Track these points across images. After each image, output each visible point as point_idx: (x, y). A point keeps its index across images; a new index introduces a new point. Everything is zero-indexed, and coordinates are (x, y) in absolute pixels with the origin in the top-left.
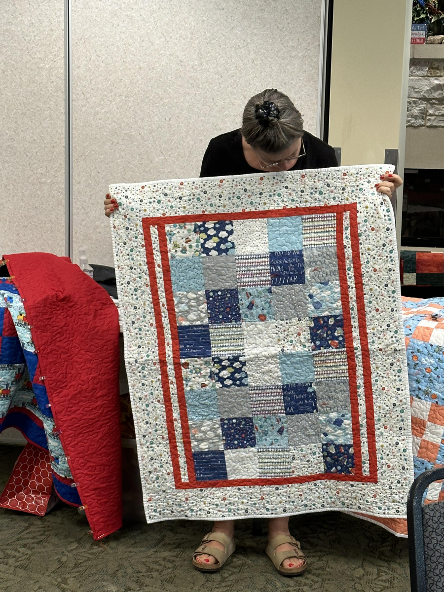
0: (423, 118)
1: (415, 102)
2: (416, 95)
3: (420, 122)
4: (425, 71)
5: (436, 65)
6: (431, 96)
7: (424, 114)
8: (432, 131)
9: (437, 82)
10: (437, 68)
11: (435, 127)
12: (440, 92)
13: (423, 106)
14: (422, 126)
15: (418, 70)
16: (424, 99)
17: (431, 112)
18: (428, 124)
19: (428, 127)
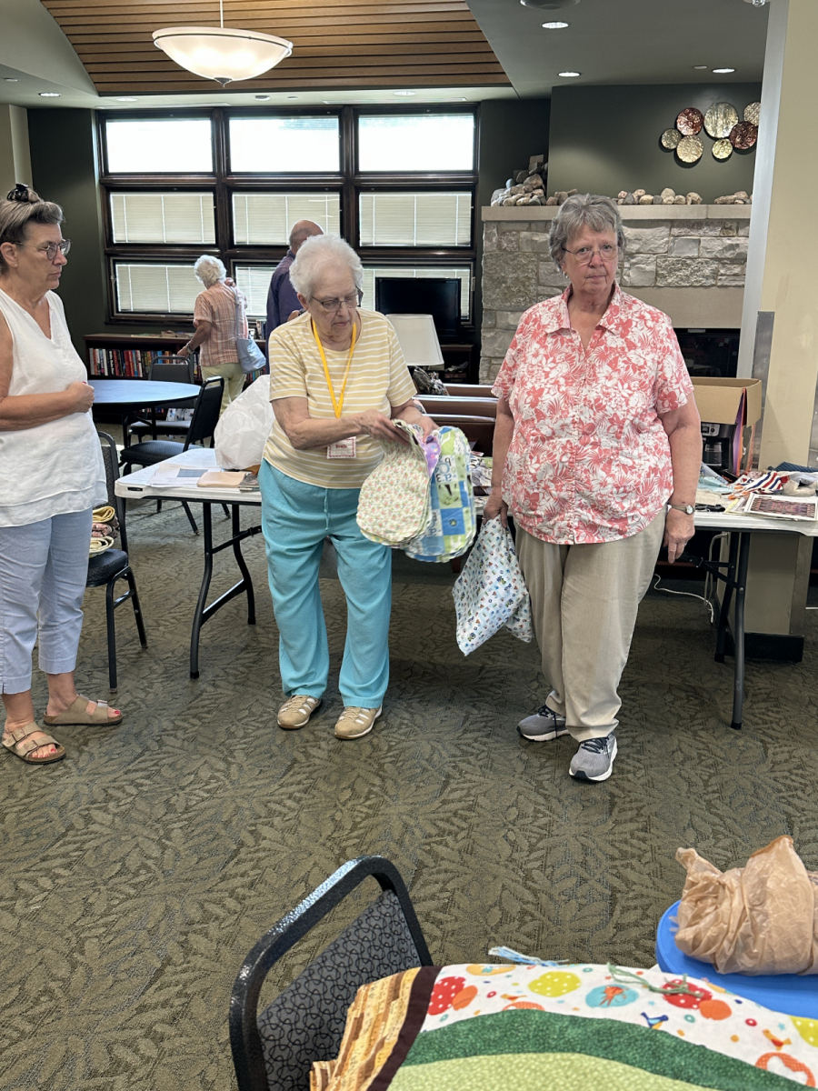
0: (714, 279)
1: (706, 262)
2: (707, 256)
3: (711, 282)
4: (718, 231)
5: (729, 225)
6: (723, 256)
7: (715, 274)
8: (723, 290)
9: (729, 242)
10: (730, 228)
11: (727, 286)
12: (732, 252)
13: (714, 266)
14: (713, 285)
15: (711, 231)
16: (716, 259)
17: (722, 271)
18: (719, 284)
19: (719, 287)
